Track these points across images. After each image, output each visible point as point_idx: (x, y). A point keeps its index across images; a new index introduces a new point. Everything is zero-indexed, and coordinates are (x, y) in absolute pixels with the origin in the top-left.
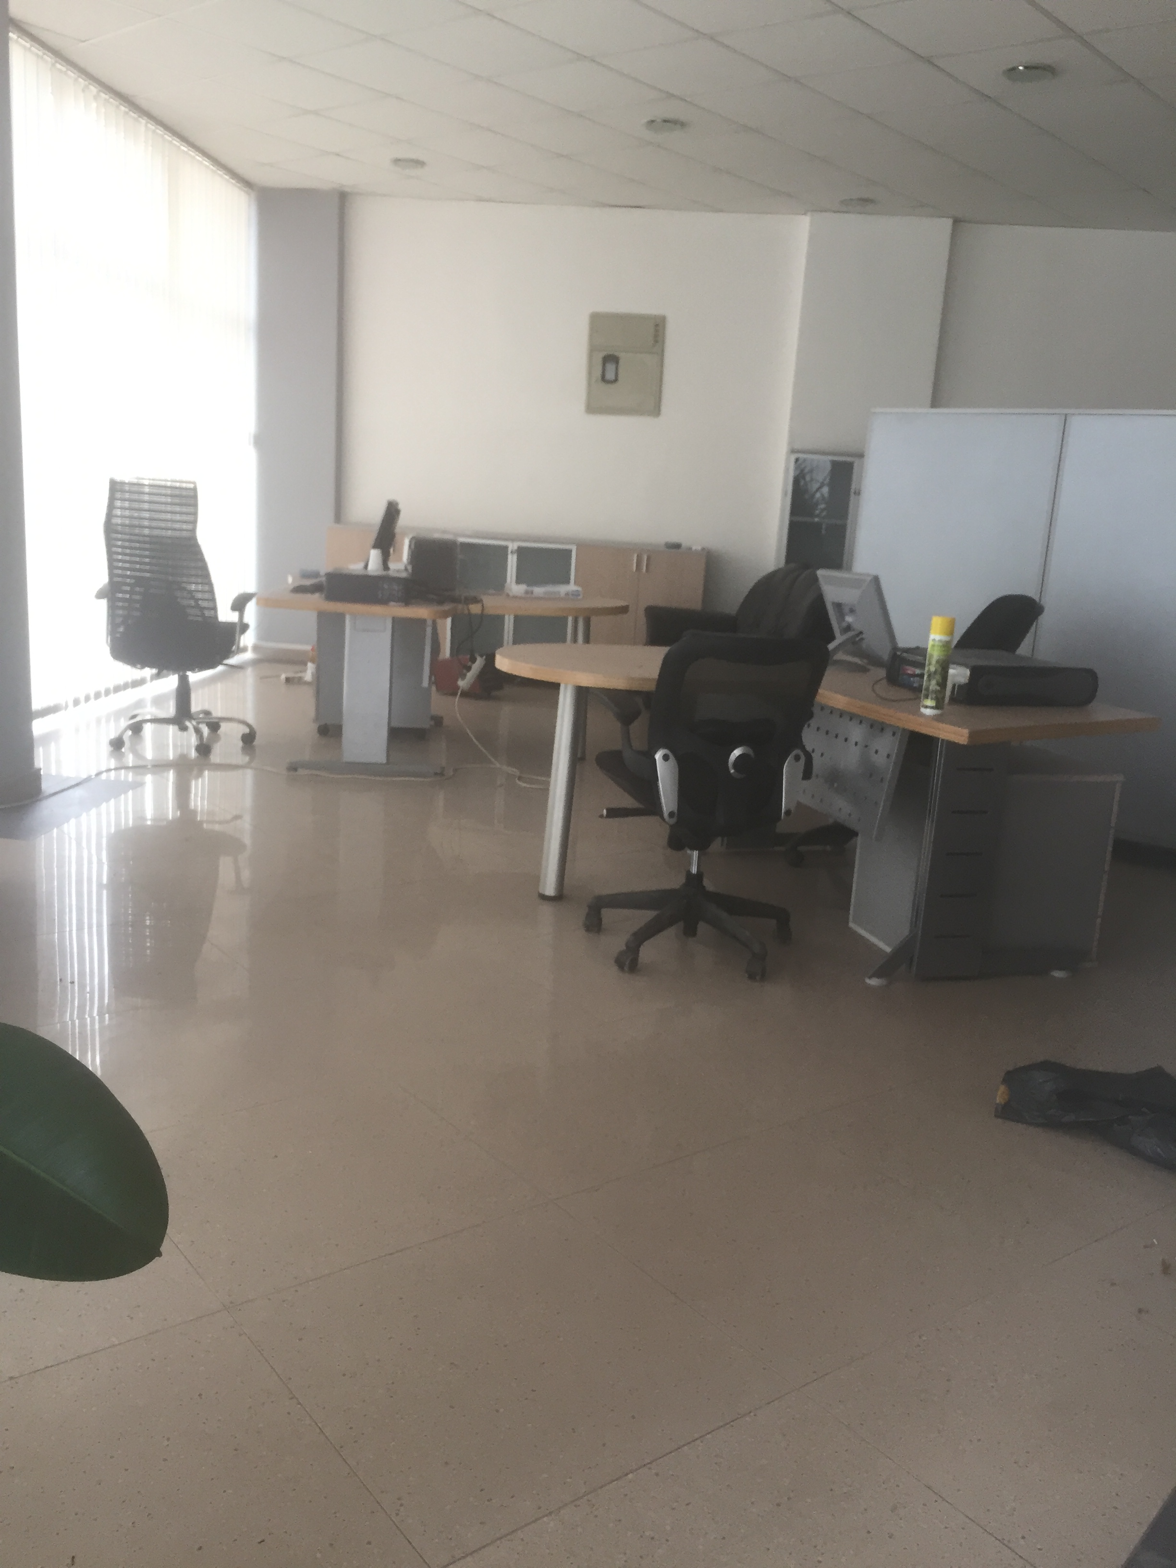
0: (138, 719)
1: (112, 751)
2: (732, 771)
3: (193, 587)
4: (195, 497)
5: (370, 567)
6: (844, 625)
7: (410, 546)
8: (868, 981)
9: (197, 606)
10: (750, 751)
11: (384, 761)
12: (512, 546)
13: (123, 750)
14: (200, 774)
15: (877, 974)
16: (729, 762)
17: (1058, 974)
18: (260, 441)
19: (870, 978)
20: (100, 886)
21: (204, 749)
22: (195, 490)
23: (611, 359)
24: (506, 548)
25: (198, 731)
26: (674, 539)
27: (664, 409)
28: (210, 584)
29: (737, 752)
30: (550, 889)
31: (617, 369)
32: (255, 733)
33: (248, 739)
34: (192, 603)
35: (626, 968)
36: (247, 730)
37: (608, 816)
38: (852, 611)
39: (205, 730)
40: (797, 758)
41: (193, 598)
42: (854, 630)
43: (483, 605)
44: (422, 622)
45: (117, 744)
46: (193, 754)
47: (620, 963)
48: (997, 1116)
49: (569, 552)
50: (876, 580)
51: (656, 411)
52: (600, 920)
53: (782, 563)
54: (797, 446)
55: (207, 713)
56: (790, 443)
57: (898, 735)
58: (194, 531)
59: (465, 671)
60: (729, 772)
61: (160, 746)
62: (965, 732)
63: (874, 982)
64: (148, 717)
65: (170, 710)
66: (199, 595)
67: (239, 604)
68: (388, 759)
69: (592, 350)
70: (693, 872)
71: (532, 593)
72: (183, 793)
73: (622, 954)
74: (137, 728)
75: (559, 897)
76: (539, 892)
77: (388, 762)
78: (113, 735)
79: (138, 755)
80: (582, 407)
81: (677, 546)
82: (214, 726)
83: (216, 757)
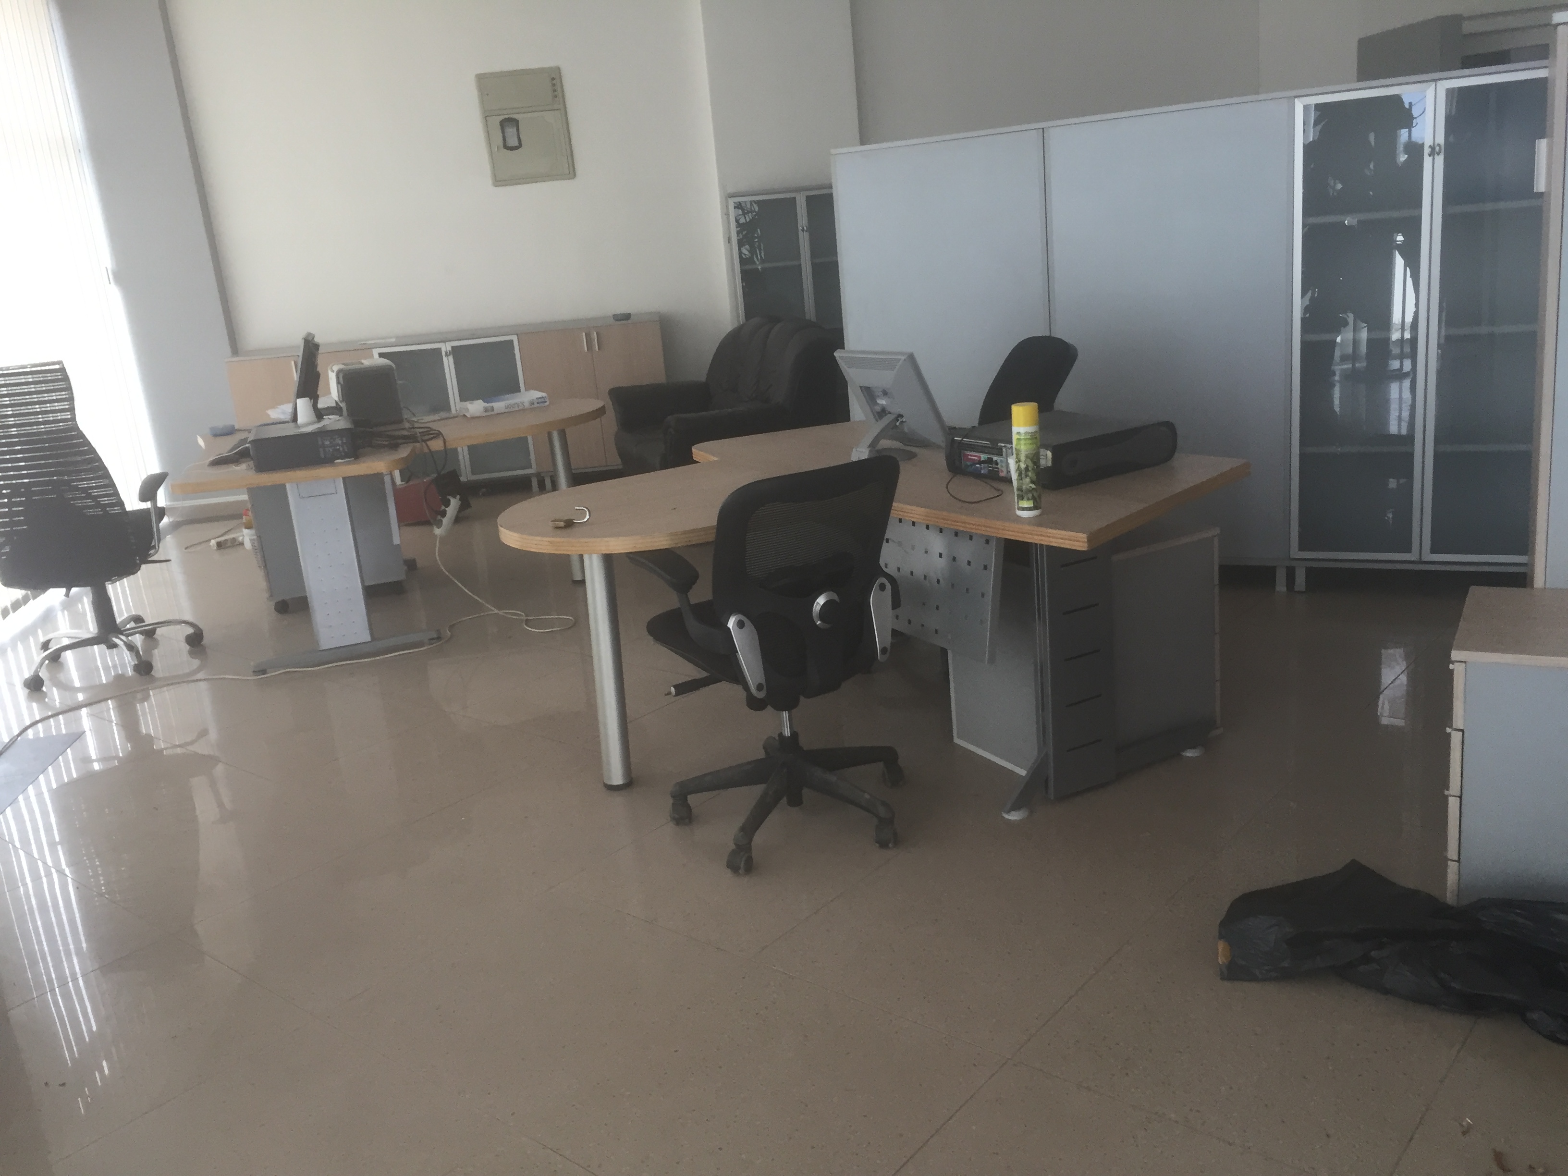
0: (53, 647)
1: (29, 694)
2: (819, 622)
3: (85, 484)
4: (66, 379)
5: (300, 420)
6: (878, 409)
7: (338, 383)
8: (1006, 816)
9: (98, 505)
10: (835, 597)
11: (369, 639)
12: (446, 347)
13: (44, 689)
14: (146, 698)
15: (1015, 807)
16: (814, 615)
17: (1189, 753)
18: (121, 277)
19: (1008, 812)
20: (52, 845)
21: (144, 668)
22: (63, 370)
23: (509, 122)
24: (439, 350)
25: (131, 647)
26: (622, 309)
27: (580, 166)
28: (107, 475)
29: (821, 600)
30: (617, 778)
31: (518, 130)
32: (201, 631)
33: (195, 640)
34: (89, 502)
35: (741, 871)
36: (190, 630)
37: (678, 694)
38: (885, 393)
39: (138, 640)
40: (882, 587)
41: (89, 496)
42: (890, 413)
43: (444, 440)
44: (379, 477)
45: (35, 685)
46: (130, 672)
47: (733, 866)
48: (1223, 979)
49: (511, 342)
50: (911, 358)
51: (571, 173)
52: (689, 808)
53: (742, 319)
54: (731, 190)
55: (138, 619)
56: (723, 186)
57: (993, 543)
58: (73, 419)
59: (439, 517)
60: (816, 624)
61: (88, 670)
62: (1083, 537)
63: (1014, 816)
64: (66, 642)
65: (91, 628)
66: (95, 493)
67: (149, 490)
68: (372, 634)
69: (486, 117)
70: (787, 735)
71: (492, 409)
72: (130, 726)
73: (733, 853)
74: (55, 658)
75: (629, 784)
76: (604, 783)
77: (373, 638)
78: (27, 674)
79: (66, 687)
80: (489, 181)
81: (627, 317)
82: (150, 634)
83: (159, 668)
